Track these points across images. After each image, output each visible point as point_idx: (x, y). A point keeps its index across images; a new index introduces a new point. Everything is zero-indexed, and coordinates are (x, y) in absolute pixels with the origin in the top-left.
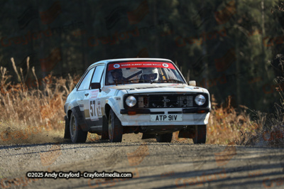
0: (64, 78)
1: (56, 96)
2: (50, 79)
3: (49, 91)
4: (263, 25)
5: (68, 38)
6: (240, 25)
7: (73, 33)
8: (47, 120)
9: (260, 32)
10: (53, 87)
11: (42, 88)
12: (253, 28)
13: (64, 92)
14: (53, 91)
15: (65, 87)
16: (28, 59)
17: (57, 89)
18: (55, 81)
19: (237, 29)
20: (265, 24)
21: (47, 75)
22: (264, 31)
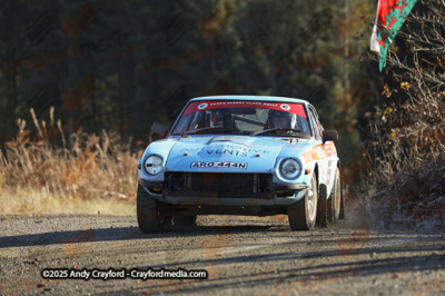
0: (97, 135)
1: (87, 157)
2: (80, 136)
3: (78, 150)
4: (346, 77)
5: (103, 85)
6: (319, 74)
7: (110, 79)
8: (75, 187)
9: (344, 85)
10: (83, 146)
11: (69, 147)
12: (335, 78)
13: (96, 153)
14: (83, 150)
15: (98, 146)
16: (52, 110)
17: (88, 149)
18: (86, 139)
19: (315, 80)
20: (350, 76)
21: (76, 131)
22: (348, 83)
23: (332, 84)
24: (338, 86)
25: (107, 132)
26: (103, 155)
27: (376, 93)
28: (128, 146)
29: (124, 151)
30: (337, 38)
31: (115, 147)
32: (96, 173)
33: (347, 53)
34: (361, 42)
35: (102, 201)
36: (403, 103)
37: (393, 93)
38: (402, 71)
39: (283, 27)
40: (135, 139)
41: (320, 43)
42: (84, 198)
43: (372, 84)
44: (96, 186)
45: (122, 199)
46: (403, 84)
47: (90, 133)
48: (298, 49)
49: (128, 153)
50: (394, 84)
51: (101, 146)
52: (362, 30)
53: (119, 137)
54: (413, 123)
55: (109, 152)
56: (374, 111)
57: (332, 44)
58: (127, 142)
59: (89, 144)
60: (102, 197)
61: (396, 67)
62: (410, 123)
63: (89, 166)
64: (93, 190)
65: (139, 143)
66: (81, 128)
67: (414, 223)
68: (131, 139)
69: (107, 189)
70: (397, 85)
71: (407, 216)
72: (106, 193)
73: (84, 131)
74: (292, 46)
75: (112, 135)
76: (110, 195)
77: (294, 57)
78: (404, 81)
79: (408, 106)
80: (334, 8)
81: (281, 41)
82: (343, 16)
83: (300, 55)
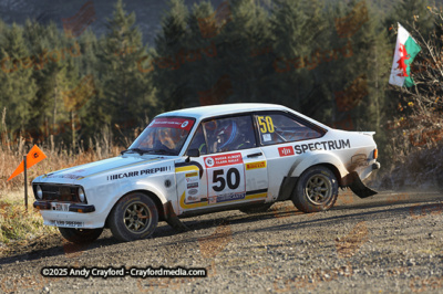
23: (369, 104)
24: (372, 106)
27: (394, 108)
30: (371, 78)
33: (377, 86)
34: (385, 80)
36: (410, 115)
37: (404, 108)
38: (408, 96)
39: (339, 71)
41: (361, 80)
43: (392, 103)
46: (409, 103)
48: (348, 84)
50: (404, 103)
52: (385, 72)
54: (416, 126)
56: (393, 120)
57: (368, 81)
61: (405, 93)
62: (414, 126)
67: (417, 186)
70: (406, 104)
74: (344, 82)
77: (346, 88)
78: (410, 101)
79: (412, 116)
80: (368, 59)
81: (337, 79)
82: (374, 64)
83: (350, 88)
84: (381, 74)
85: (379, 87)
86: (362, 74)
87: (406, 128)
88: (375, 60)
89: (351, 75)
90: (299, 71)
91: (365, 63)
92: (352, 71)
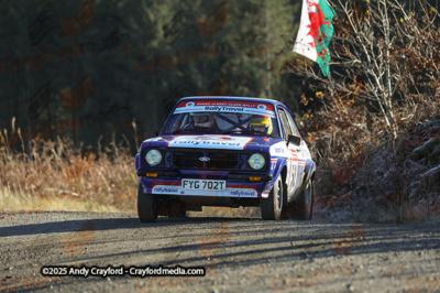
25: (61, 138)
26: (58, 158)
27: (296, 101)
28: (79, 151)
29: (76, 154)
30: (260, 55)
31: (69, 151)
32: (52, 175)
33: (269, 67)
35: (57, 199)
36: (319, 110)
37: (310, 102)
38: (318, 82)
40: (86, 144)
41: (246, 58)
42: (42, 196)
43: (292, 93)
44: (51, 186)
45: (75, 197)
46: (317, 94)
47: (46, 140)
48: (227, 64)
49: (79, 156)
50: (310, 94)
51: (56, 151)
52: (281, 47)
53: (72, 143)
54: (327, 127)
55: (63, 156)
57: (257, 59)
58: (78, 147)
59: (45, 149)
60: (57, 196)
61: (312, 78)
62: (324, 127)
63: (46, 168)
64: (49, 189)
65: (90, 147)
66: (39, 135)
67: (329, 214)
68: (82, 144)
69: (62, 188)
70: (313, 95)
71: (322, 208)
72: (61, 191)
73: (41, 137)
74: (222, 61)
75: (65, 140)
76: (64, 194)
77: (224, 71)
78: (319, 90)
79: (323, 112)
80: (257, 28)
81: (211, 56)
82: (265, 35)
83: (229, 69)
84: (275, 50)
85: (272, 69)
86: (248, 50)
87: (312, 129)
88: (266, 30)
89: (231, 51)
90: (155, 44)
91: (251, 33)
92: (234, 45)
